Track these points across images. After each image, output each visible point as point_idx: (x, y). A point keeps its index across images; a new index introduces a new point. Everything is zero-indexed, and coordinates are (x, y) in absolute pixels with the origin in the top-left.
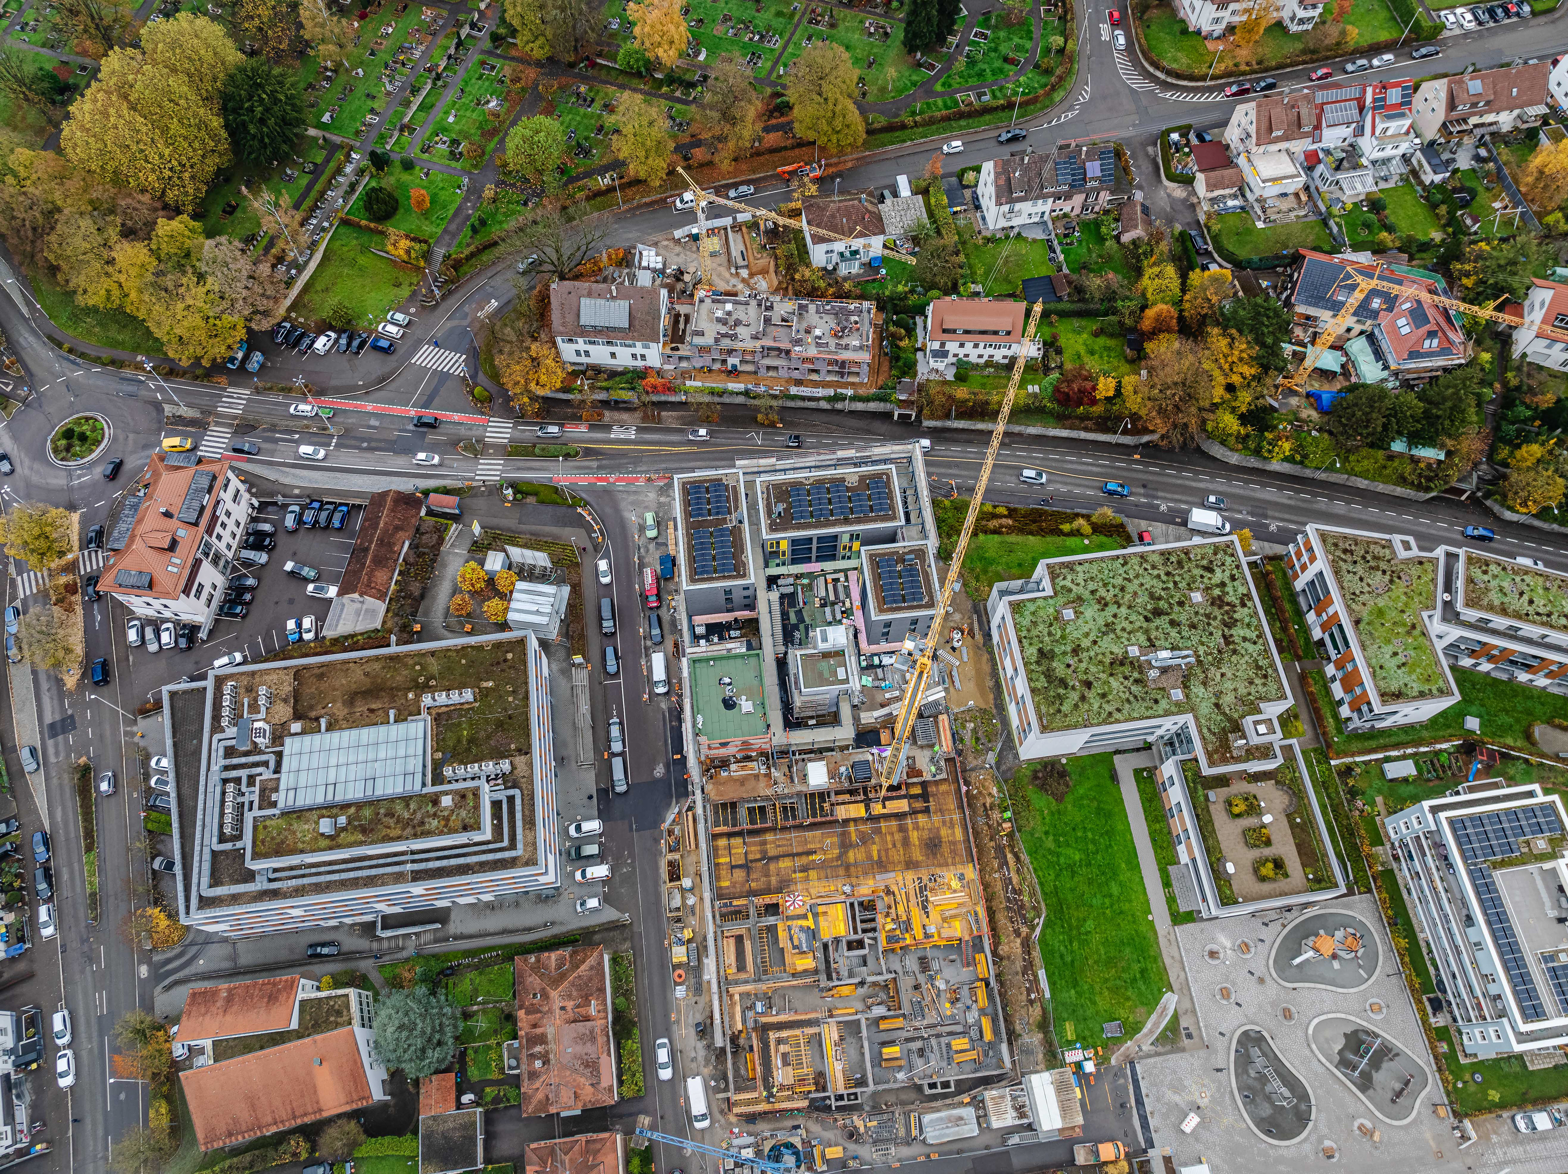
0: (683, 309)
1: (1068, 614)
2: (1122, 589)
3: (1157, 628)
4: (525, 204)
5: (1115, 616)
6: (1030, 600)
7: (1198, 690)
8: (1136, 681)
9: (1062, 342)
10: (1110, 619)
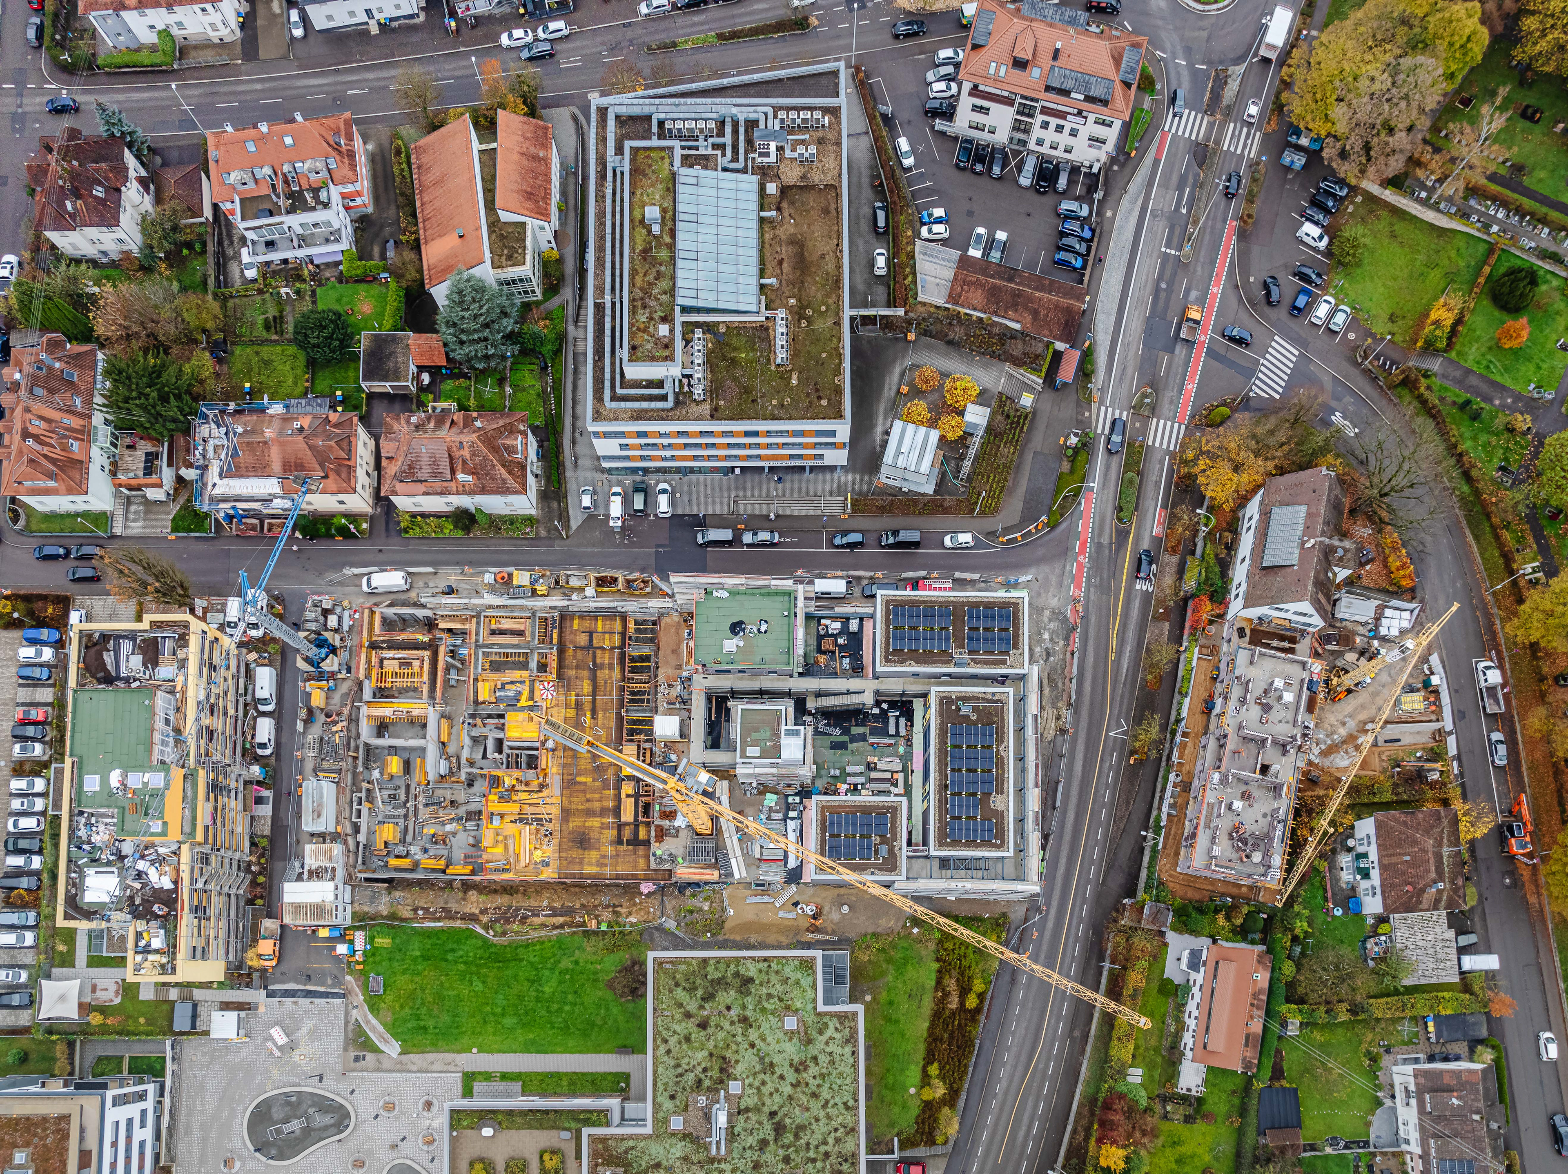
0: (1304, 647)
1: (791, 1023)
2: (814, 1095)
3: (760, 1123)
4: (1502, 468)
5: (782, 1077)
6: (814, 981)
7: (679, 1149)
8: (699, 1082)
9: (1200, 1126)
10: (778, 1071)
